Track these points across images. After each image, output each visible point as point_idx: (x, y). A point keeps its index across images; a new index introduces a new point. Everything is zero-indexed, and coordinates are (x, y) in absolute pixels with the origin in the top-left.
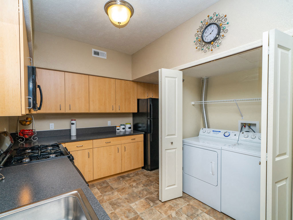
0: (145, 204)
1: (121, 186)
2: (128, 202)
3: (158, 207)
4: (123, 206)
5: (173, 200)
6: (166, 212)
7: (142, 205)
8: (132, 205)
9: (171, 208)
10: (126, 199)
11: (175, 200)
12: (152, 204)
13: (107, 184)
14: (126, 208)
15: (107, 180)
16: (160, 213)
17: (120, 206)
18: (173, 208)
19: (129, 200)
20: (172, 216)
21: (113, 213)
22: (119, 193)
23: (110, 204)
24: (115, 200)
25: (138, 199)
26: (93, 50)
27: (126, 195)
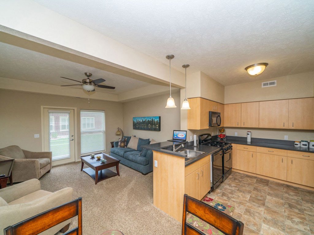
4: (255, 219)
10: (266, 219)
17: (252, 217)
21: (241, 214)
22: (265, 211)
23: (246, 209)
24: (253, 211)
25: (278, 228)
26: (263, 83)
27: (269, 217)
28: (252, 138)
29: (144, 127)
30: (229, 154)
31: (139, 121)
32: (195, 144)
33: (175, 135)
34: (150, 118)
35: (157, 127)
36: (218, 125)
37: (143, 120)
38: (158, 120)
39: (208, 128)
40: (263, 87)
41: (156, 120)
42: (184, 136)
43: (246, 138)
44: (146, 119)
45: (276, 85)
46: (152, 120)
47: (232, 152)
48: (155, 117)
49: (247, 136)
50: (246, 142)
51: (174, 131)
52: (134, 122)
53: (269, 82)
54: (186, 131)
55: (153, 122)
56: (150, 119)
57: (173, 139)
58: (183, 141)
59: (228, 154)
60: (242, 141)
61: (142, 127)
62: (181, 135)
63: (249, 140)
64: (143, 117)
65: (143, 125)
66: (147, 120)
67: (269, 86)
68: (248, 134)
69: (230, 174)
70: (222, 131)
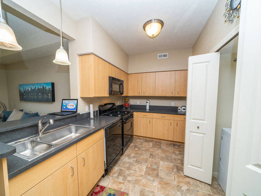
0: (170, 167)
1: (167, 149)
2: (161, 159)
3: (178, 175)
4: (155, 159)
5: (197, 181)
6: (179, 182)
7: (168, 166)
8: (161, 162)
9: (188, 183)
10: (162, 157)
11: (199, 182)
12: (175, 171)
13: (160, 144)
14: (155, 161)
15: (163, 142)
16: (174, 179)
17: (154, 158)
18: (189, 185)
19: (162, 159)
20: (181, 188)
21: (147, 159)
22: (162, 152)
23: (150, 154)
24: (155, 154)
25: (169, 162)
26: (158, 55)
27: (163, 155)
28: (150, 106)
29: (33, 97)
30: (131, 123)
31: (27, 89)
32: (92, 116)
33: (64, 106)
34: (40, 84)
35: (50, 97)
36: (121, 93)
37: (31, 88)
38: (50, 87)
39: (108, 96)
40: (158, 58)
41: (47, 88)
42: (75, 106)
43: (146, 106)
44: (35, 86)
45: (167, 57)
46: (43, 87)
47: (133, 120)
48: (47, 84)
49: (146, 104)
50: (146, 109)
51: (63, 100)
52: (20, 91)
53: (163, 54)
54: (77, 100)
55: (45, 90)
56: (40, 86)
57: (62, 111)
58: (72, 113)
59: (129, 123)
60: (142, 109)
61: (31, 97)
62: (71, 106)
63: (148, 108)
64: (32, 84)
65: (32, 94)
66: (37, 88)
67: (163, 58)
68: (147, 102)
69: (132, 142)
70: (127, 100)
